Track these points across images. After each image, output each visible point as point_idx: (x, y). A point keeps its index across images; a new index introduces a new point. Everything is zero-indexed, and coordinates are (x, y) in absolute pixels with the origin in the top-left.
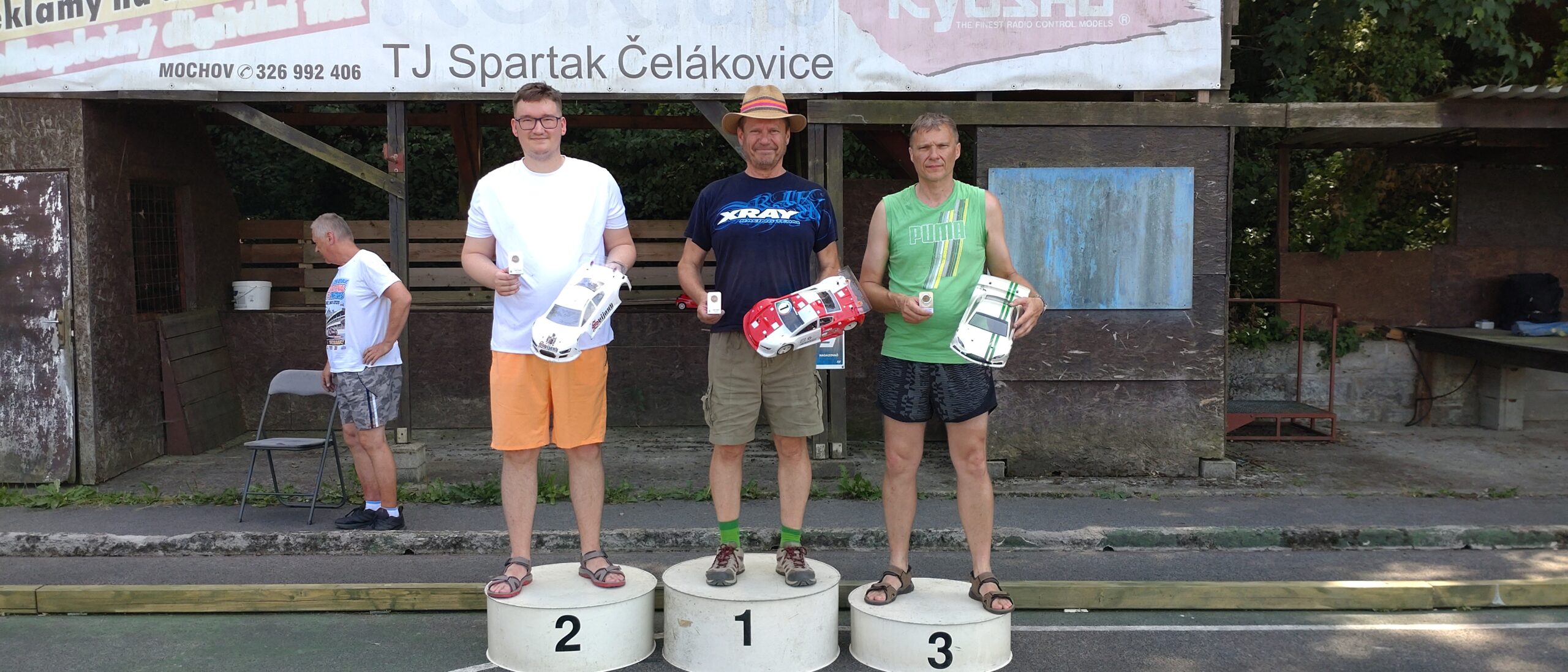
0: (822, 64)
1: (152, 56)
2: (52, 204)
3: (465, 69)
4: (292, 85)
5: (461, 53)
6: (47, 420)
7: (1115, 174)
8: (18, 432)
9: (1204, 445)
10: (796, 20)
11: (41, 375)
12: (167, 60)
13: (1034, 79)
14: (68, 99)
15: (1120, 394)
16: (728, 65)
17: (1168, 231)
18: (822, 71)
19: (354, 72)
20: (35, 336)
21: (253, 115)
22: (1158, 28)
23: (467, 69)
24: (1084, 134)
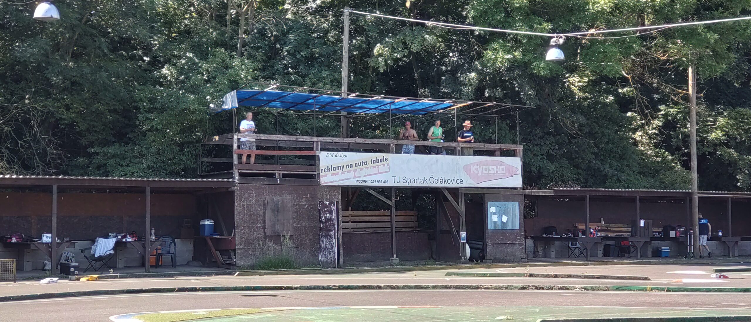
0: (461, 181)
1: (354, 178)
2: (333, 208)
3: (405, 181)
4: (377, 184)
5: (404, 178)
6: (332, 254)
7: (507, 203)
8: (328, 257)
9: (521, 255)
10: (457, 172)
11: (331, 244)
12: (357, 179)
13: (494, 185)
14: (339, 186)
15: (508, 246)
16: (446, 181)
17: (515, 214)
18: (461, 183)
19: (387, 182)
20: (330, 236)
21: (369, 190)
22: (512, 176)
23: (405, 182)
24: (501, 195)
